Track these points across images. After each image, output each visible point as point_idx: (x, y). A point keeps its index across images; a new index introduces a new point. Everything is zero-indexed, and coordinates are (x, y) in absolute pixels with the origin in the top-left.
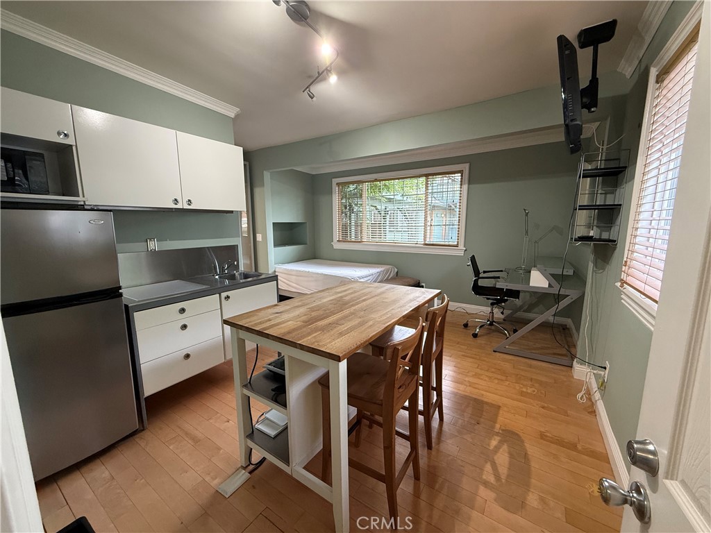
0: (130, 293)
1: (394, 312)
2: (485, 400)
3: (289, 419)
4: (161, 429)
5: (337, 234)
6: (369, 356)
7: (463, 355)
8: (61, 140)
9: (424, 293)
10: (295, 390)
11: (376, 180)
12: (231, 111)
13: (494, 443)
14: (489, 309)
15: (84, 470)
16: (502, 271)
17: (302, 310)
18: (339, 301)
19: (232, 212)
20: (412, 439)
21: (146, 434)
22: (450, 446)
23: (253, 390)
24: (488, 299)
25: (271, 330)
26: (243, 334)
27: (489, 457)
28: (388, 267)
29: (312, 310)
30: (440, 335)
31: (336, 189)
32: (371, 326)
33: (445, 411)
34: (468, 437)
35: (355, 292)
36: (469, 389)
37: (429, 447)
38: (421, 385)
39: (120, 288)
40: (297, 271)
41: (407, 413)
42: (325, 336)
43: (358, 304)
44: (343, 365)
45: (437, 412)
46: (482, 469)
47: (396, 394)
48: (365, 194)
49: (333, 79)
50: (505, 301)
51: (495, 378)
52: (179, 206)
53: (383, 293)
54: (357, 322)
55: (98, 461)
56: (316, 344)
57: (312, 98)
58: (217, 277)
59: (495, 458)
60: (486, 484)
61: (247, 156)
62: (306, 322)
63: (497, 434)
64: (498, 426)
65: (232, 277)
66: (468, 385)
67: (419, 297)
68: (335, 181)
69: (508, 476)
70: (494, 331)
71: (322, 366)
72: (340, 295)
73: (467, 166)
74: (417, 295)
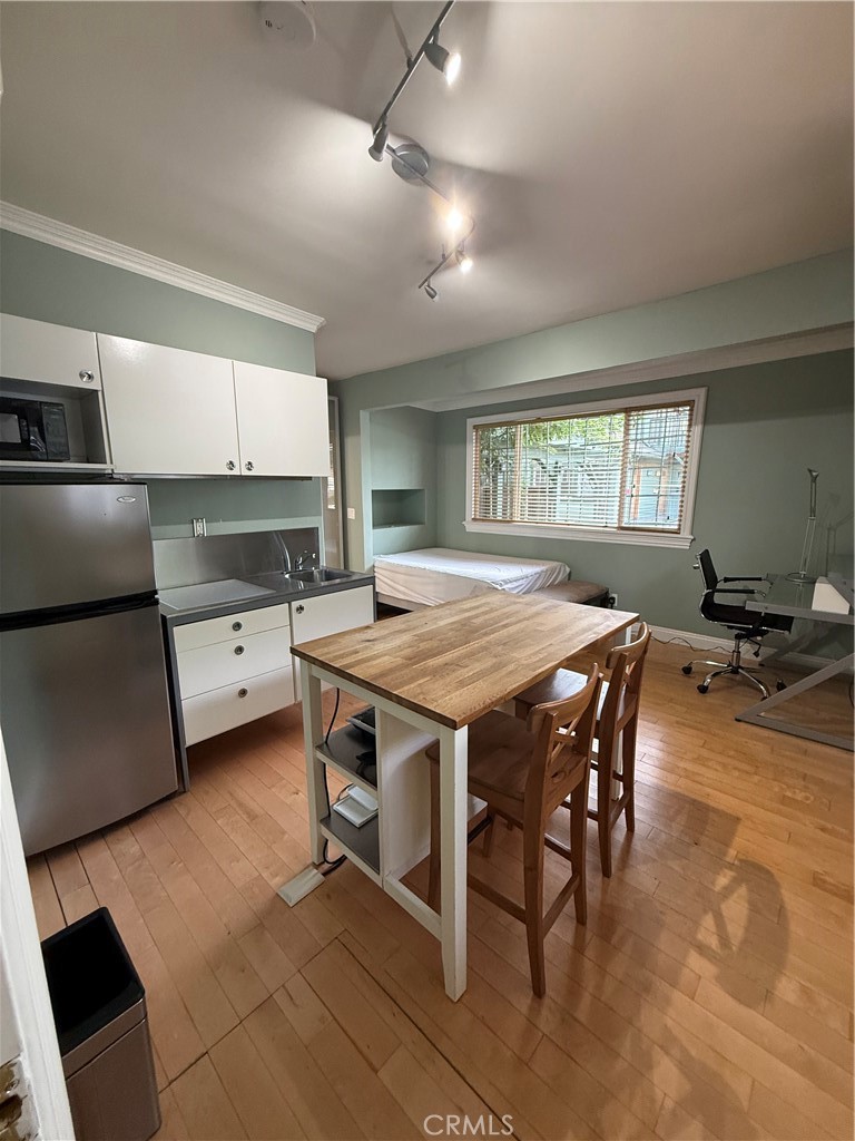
0: (170, 599)
1: (552, 649)
2: (712, 804)
3: (380, 804)
4: (207, 793)
5: (471, 509)
6: (509, 716)
7: (677, 722)
8: (84, 384)
9: (607, 618)
10: (390, 762)
11: (539, 420)
12: (311, 323)
13: (723, 880)
14: (732, 644)
15: (110, 838)
16: (760, 579)
17: (406, 638)
18: (465, 625)
19: (310, 478)
20: (575, 857)
21: (188, 798)
22: (643, 876)
23: (331, 756)
24: (730, 627)
25: (357, 668)
26: (317, 671)
27: (710, 903)
28: (555, 564)
29: (421, 638)
30: (634, 691)
31: (472, 435)
32: (511, 672)
33: (637, 815)
34: (675, 865)
35: (492, 610)
36: (683, 782)
37: (606, 872)
38: (594, 767)
39: (156, 592)
40: (407, 567)
41: (567, 812)
42: (436, 686)
43: (493, 632)
44: (461, 736)
45: (623, 815)
46: (697, 923)
47: (548, 785)
48: (520, 442)
49: (467, 265)
50: (763, 633)
51: (735, 768)
52: (236, 472)
53: (537, 614)
54: (490, 664)
55: (126, 830)
56: (421, 697)
57: (432, 297)
58: (287, 576)
59: (723, 906)
60: (702, 949)
61: (335, 388)
62: (410, 659)
63: (731, 866)
64: (732, 852)
65: (309, 578)
66: (682, 773)
67: (598, 625)
68: (471, 422)
69: (745, 941)
70: (740, 683)
71: (427, 733)
72: (467, 614)
73: (702, 392)
74: (596, 621)
